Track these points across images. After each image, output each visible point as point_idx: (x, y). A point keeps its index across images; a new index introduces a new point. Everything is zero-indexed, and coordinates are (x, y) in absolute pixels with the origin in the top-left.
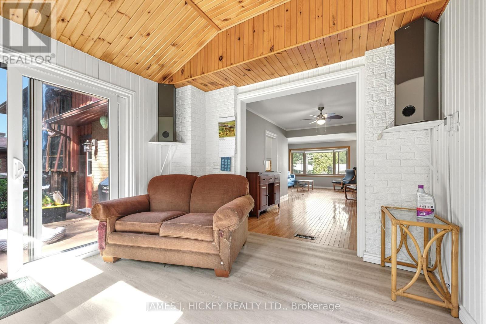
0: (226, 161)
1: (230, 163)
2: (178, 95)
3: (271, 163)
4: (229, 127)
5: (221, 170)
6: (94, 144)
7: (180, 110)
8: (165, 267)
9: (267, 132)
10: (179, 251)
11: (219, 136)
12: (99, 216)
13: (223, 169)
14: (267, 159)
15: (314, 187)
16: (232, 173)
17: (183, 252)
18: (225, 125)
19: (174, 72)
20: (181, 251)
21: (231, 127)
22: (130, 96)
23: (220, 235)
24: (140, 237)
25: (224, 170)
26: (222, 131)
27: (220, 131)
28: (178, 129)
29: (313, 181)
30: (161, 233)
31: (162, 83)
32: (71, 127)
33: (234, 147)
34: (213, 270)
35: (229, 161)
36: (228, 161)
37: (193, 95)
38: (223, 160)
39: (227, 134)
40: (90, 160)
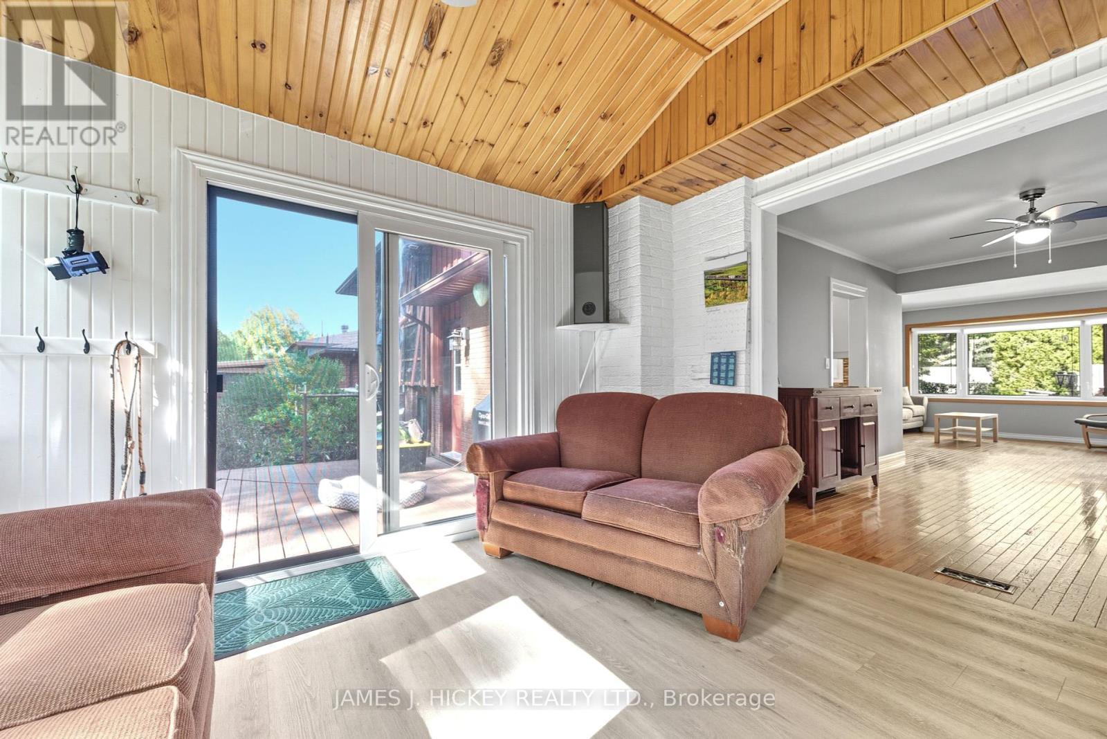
0: (724, 360)
1: (735, 367)
2: (613, 222)
3: (846, 365)
4: (731, 280)
5: (711, 383)
6: (464, 336)
7: (617, 255)
8: (592, 585)
9: (834, 282)
10: (622, 558)
11: (706, 302)
12: (478, 467)
13: (716, 381)
14: (834, 353)
15: (999, 435)
16: (740, 389)
17: (631, 561)
18: (722, 275)
19: (604, 174)
20: (625, 557)
21: (737, 279)
22: (525, 238)
23: (717, 537)
24: (547, 516)
25: (719, 384)
26: (712, 291)
27: (708, 292)
28: (613, 297)
29: (996, 415)
30: (586, 513)
31: (581, 202)
32: (432, 308)
33: (745, 327)
34: (700, 615)
35: (732, 361)
36: (728, 360)
37: (644, 217)
38: (716, 360)
39: (725, 297)
40: (458, 365)
